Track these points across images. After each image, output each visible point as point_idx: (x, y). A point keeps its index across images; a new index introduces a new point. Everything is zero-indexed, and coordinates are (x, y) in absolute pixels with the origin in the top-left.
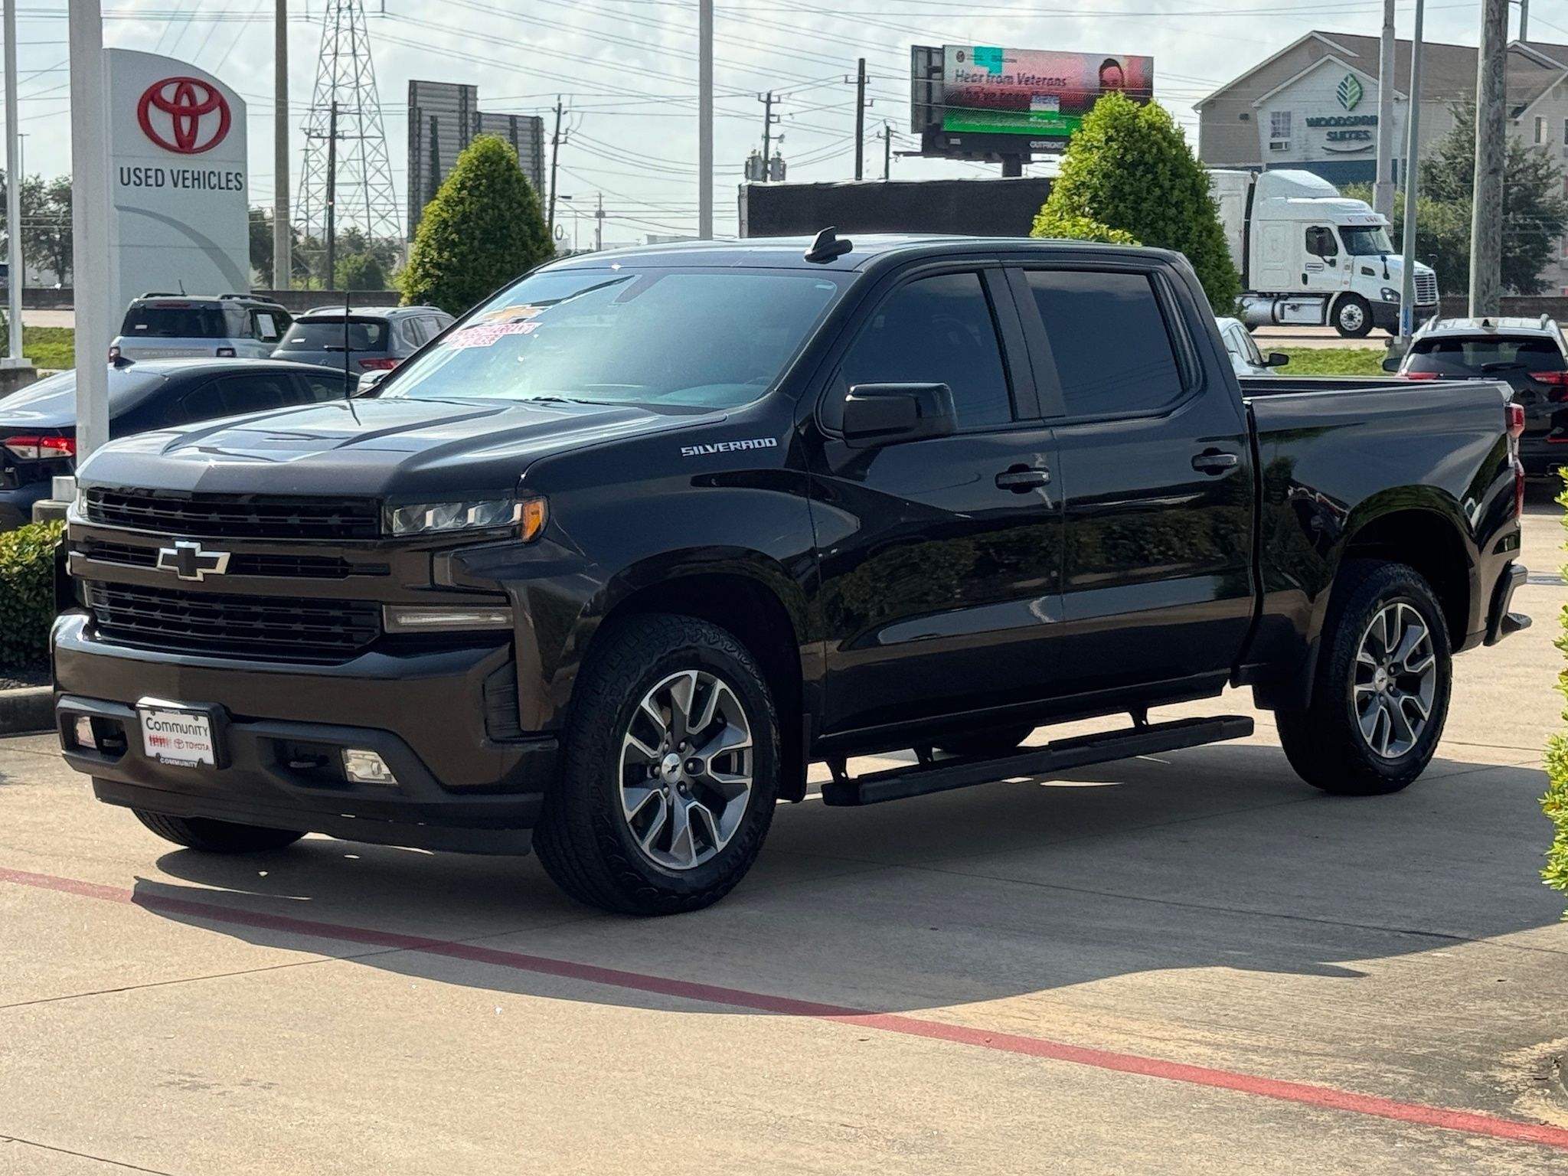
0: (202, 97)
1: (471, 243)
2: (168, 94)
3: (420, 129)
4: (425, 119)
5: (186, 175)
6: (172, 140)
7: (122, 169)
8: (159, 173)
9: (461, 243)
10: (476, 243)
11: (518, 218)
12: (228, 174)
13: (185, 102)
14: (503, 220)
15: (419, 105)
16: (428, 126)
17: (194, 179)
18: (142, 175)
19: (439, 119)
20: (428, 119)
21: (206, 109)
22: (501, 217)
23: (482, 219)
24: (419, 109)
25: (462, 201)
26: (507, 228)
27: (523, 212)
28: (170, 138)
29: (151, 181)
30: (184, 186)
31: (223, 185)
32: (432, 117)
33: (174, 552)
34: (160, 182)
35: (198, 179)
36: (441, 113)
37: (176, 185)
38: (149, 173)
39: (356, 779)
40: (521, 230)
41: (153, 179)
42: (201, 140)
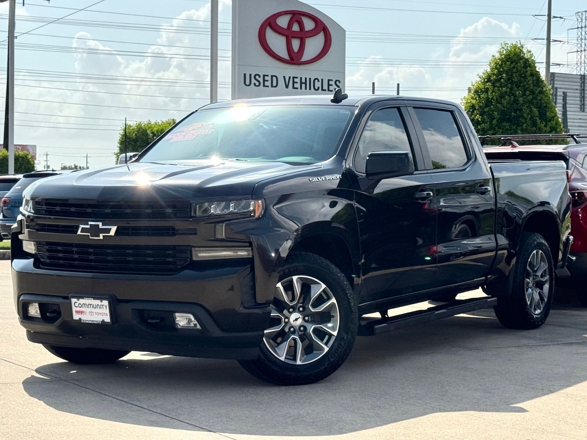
0: (309, 25)
1: (491, 122)
2: (283, 22)
3: (556, 99)
4: (560, 93)
5: (296, 80)
6: (285, 55)
7: (245, 74)
8: (274, 78)
9: (483, 121)
10: (495, 122)
11: (530, 102)
12: (329, 80)
13: (296, 28)
14: (517, 104)
15: (556, 86)
16: (562, 98)
17: (301, 83)
18: (261, 79)
19: (568, 94)
20: (562, 94)
21: (313, 33)
22: (516, 101)
23: (501, 103)
24: (556, 88)
25: (487, 91)
26: (520, 110)
27: (534, 98)
28: (283, 53)
29: (268, 83)
30: (294, 88)
31: (325, 87)
32: (564, 93)
33: (88, 227)
34: (274, 84)
35: (305, 83)
36: (569, 91)
37: (287, 87)
38: (266, 78)
39: (179, 327)
40: (531, 111)
41: (270, 82)
42: (308, 55)
